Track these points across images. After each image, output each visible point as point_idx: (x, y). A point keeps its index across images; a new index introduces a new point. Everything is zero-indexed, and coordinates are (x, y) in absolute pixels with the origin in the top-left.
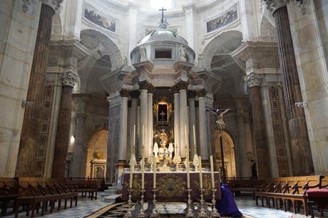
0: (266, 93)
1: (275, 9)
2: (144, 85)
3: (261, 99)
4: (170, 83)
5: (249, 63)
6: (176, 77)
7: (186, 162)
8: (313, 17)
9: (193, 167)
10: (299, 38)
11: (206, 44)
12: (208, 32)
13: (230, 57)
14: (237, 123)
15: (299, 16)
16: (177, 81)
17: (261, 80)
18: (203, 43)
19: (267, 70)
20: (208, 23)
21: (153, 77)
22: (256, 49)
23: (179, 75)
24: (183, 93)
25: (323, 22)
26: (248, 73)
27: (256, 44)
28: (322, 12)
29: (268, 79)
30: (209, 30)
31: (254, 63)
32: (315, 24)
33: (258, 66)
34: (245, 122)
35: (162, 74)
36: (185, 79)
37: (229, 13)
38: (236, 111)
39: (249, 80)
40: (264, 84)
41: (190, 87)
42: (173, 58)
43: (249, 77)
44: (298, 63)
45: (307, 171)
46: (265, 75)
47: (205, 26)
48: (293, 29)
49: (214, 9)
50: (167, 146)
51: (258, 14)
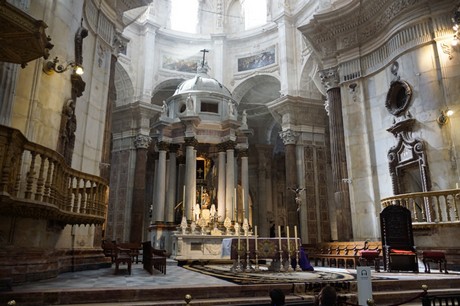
0: (301, 153)
1: (329, 88)
2: (190, 141)
3: (295, 158)
4: (215, 140)
5: (286, 118)
6: (223, 134)
7: (237, 226)
8: (362, 106)
9: (242, 231)
10: (349, 122)
11: (236, 85)
12: (239, 70)
13: (266, 107)
14: (258, 177)
15: (351, 102)
16: (225, 139)
17: (297, 138)
18: (232, 83)
19: (304, 128)
20: (239, 60)
21: (198, 132)
22: (295, 104)
23: (227, 133)
24: (231, 153)
25: (370, 113)
26: (284, 129)
27: (296, 98)
28: (369, 104)
29: (304, 137)
30: (241, 69)
31: (291, 118)
32: (363, 113)
33: (295, 123)
34: (267, 177)
35: (209, 130)
36: (233, 138)
37: (265, 54)
38: (258, 163)
39: (286, 137)
40: (299, 143)
41: (238, 146)
42: (220, 113)
43: (285, 134)
44: (347, 143)
45: (348, 237)
46: (301, 132)
47: (235, 63)
48: (345, 111)
49: (248, 44)
50: (209, 208)
51: (299, 64)
